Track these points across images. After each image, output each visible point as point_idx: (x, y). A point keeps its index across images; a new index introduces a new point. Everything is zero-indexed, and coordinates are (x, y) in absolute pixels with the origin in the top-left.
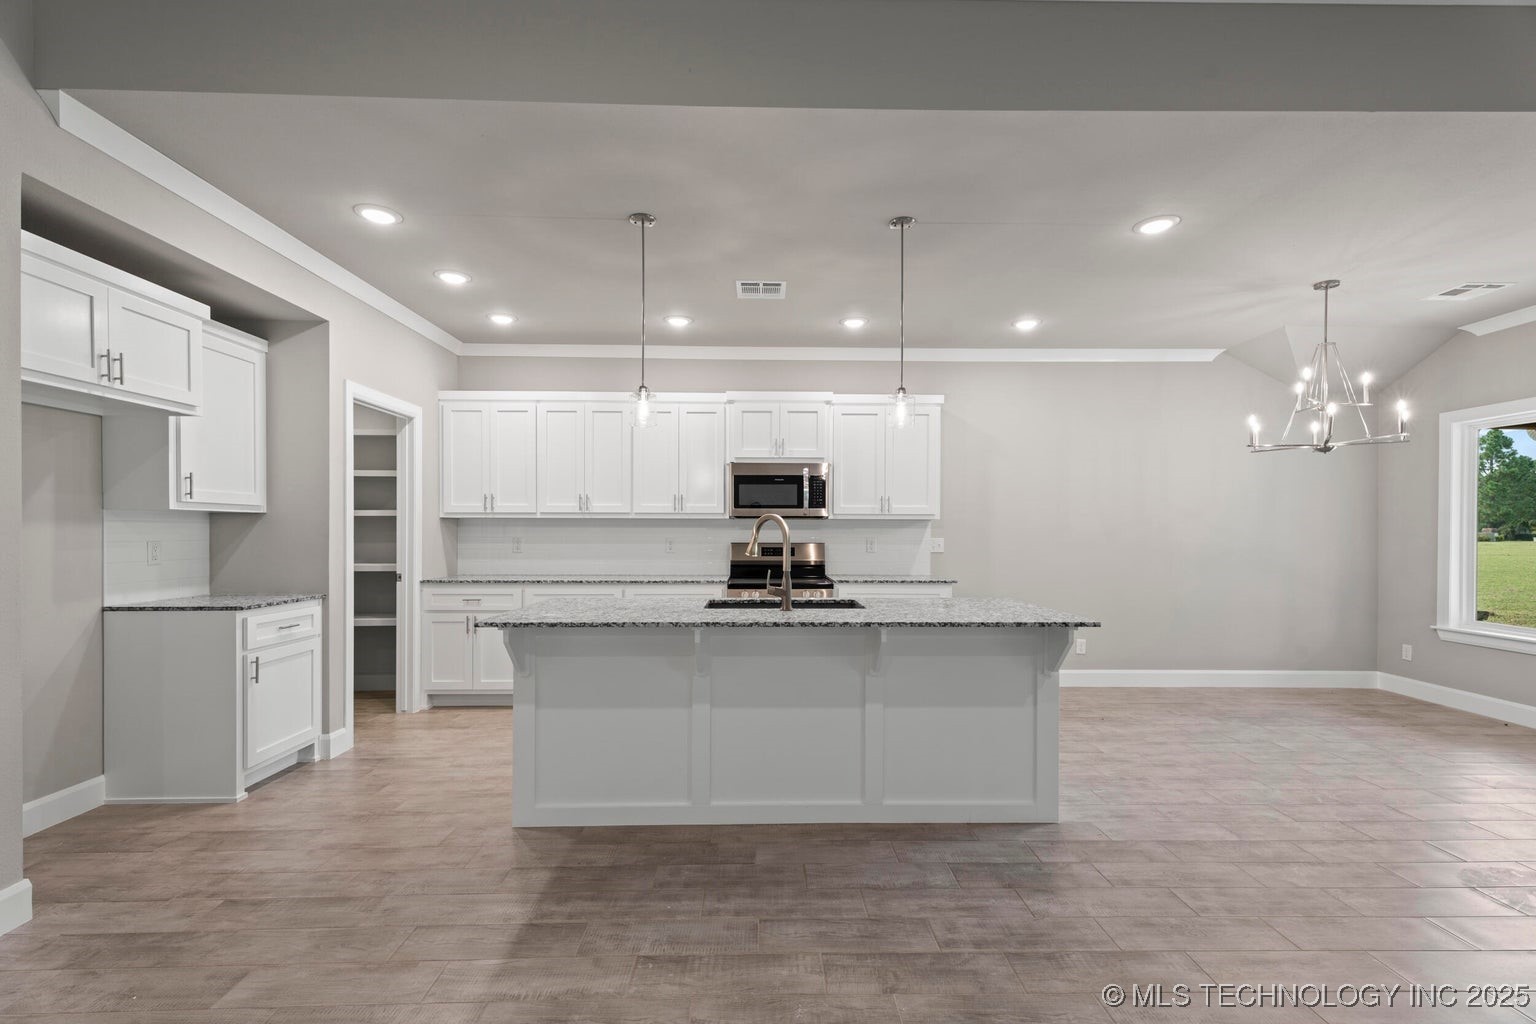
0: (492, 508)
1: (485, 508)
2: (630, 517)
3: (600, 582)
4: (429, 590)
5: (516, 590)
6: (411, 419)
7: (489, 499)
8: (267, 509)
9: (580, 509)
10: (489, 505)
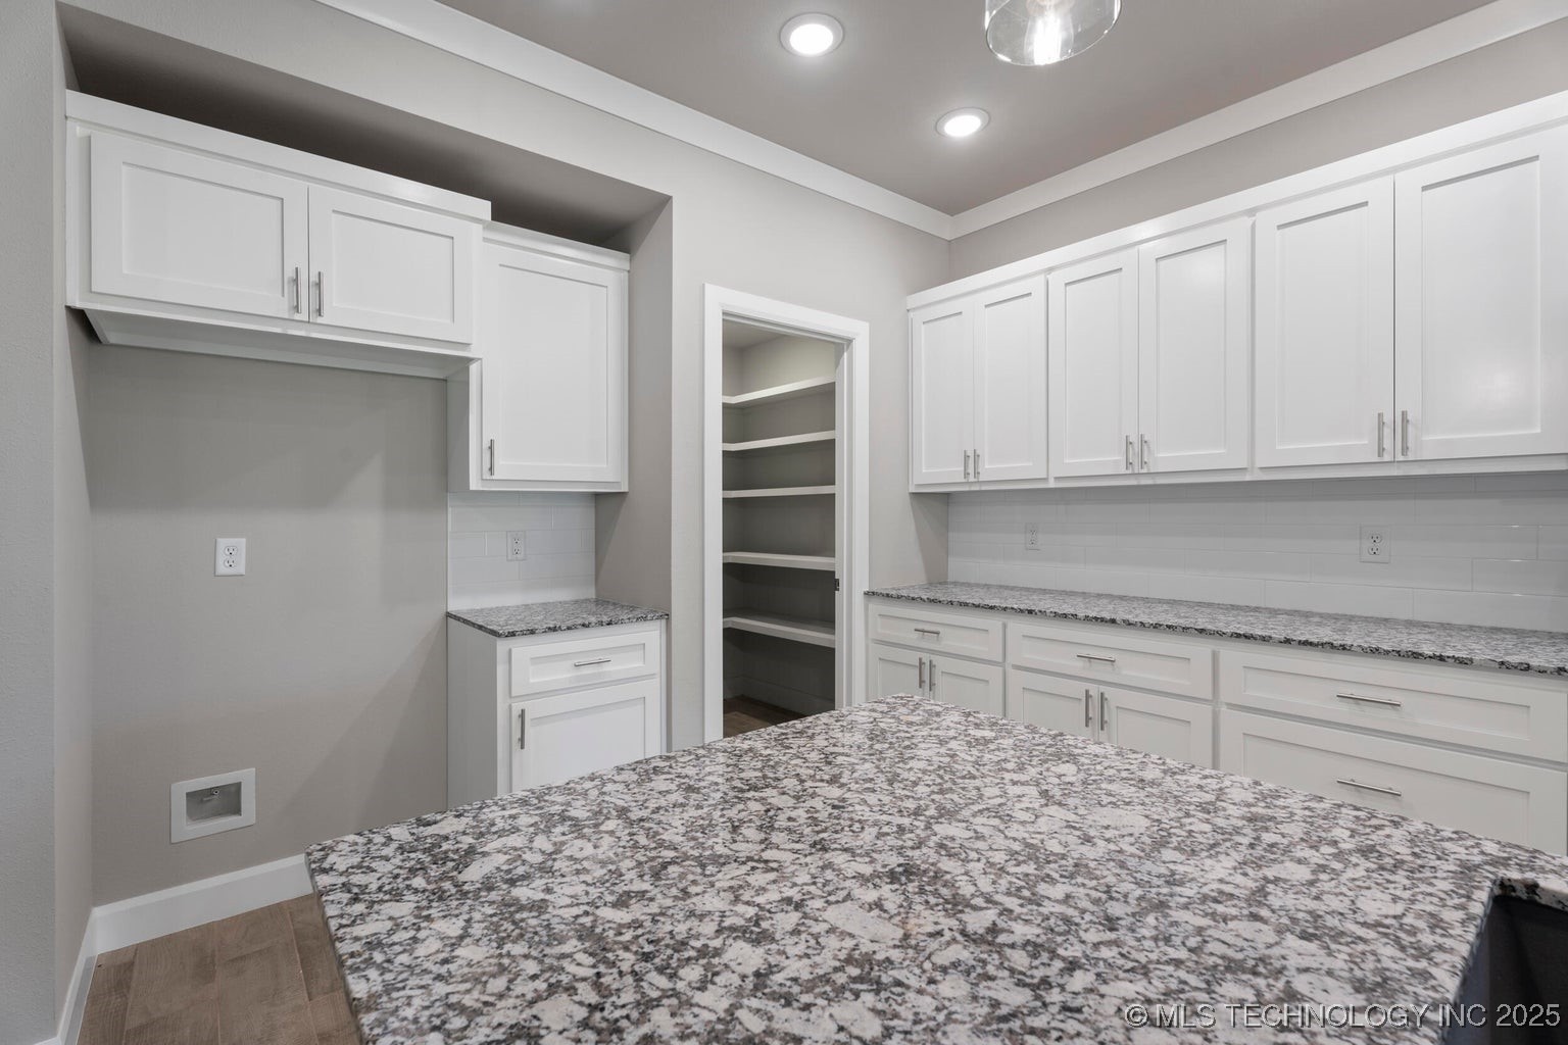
0: (977, 473)
1: (966, 474)
2: (1248, 478)
3: (1156, 626)
4: (877, 607)
5: (993, 622)
6: (850, 341)
7: (971, 460)
8: (629, 488)
9: (1129, 464)
10: (971, 470)
